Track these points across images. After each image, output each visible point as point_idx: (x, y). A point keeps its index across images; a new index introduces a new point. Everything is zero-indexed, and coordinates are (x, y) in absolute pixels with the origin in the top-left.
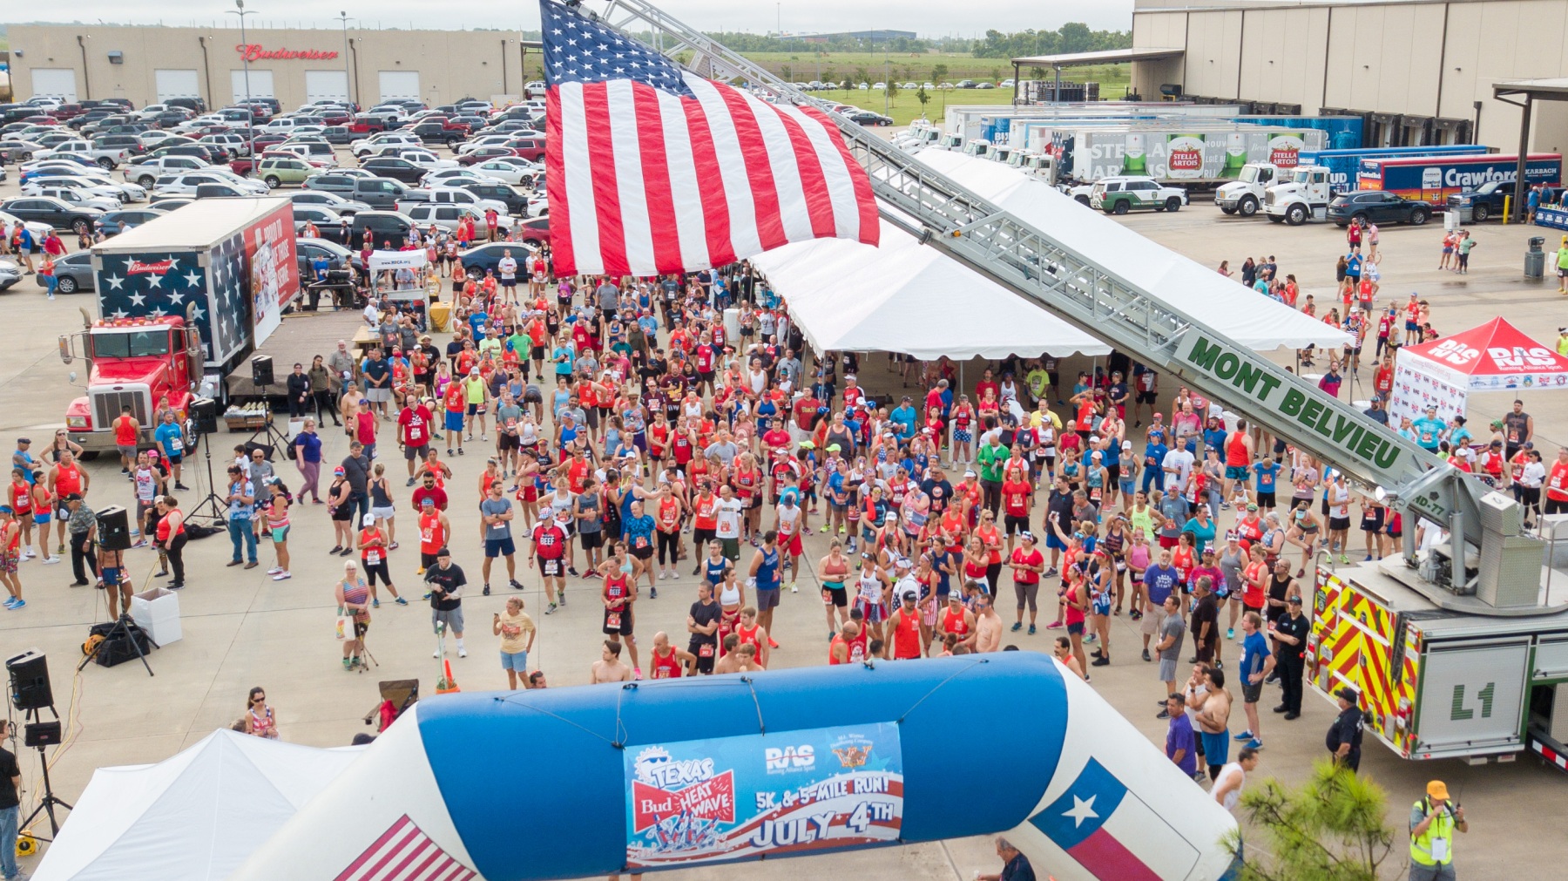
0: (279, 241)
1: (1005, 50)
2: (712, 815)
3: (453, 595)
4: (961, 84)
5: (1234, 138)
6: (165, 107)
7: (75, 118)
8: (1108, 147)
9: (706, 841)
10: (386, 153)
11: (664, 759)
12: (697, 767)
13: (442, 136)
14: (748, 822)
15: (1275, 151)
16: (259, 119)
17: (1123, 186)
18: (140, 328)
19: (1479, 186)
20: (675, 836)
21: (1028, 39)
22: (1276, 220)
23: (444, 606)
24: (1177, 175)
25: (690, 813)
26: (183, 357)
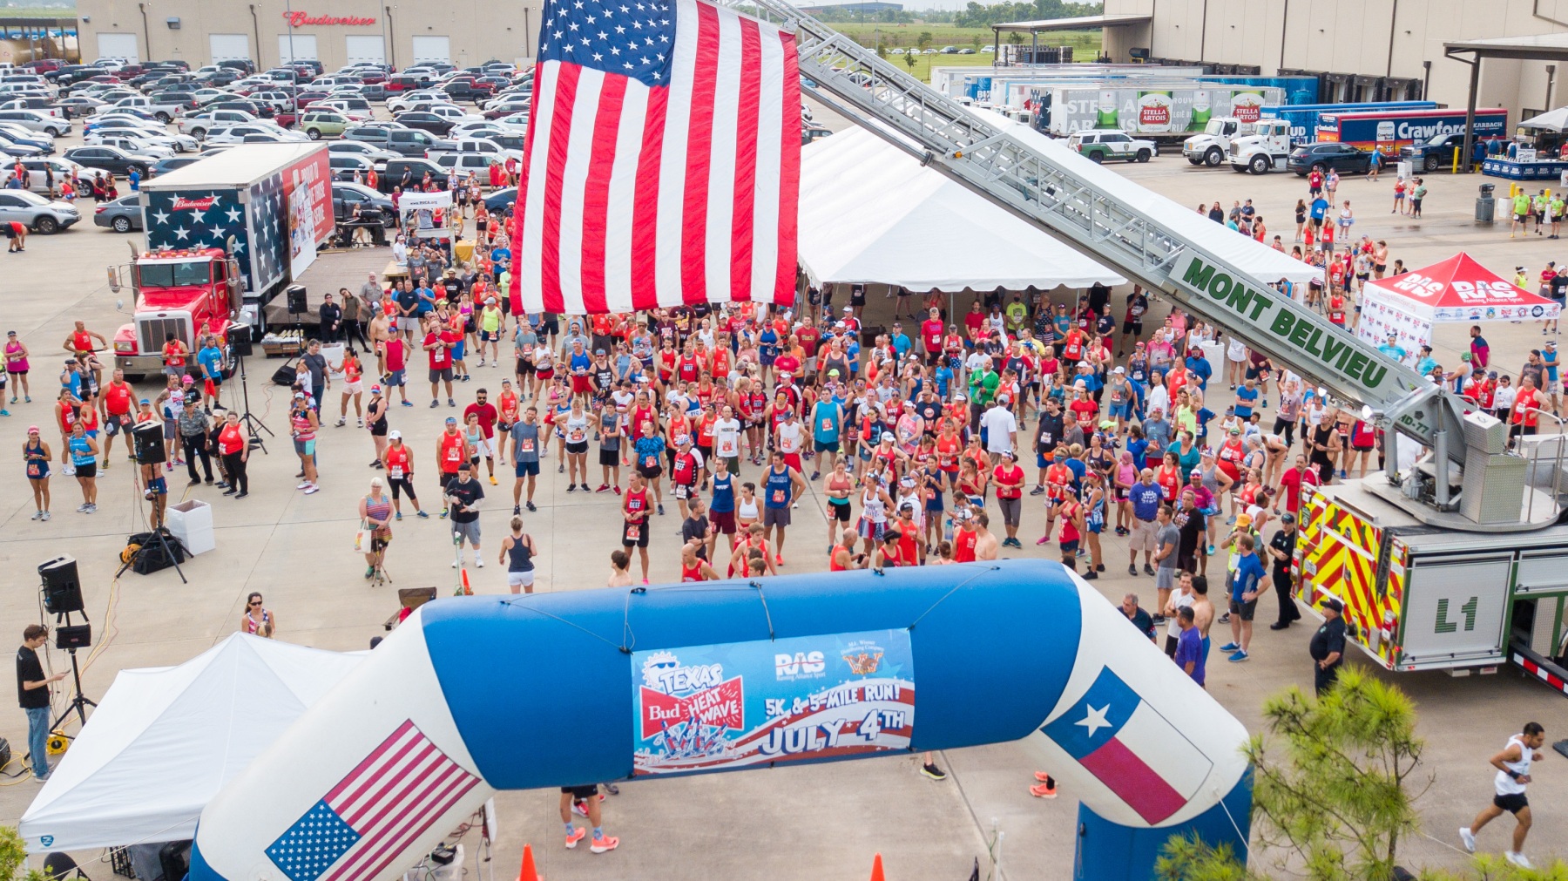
0: (316, 182)
1: (985, 20)
2: (721, 722)
3: (471, 508)
4: (945, 50)
5: (1200, 95)
6: (218, 68)
7: (136, 78)
8: (1083, 103)
9: (715, 748)
10: (417, 108)
11: (672, 665)
12: (705, 672)
13: (470, 94)
14: (757, 729)
15: (1238, 107)
16: (302, 78)
17: (1097, 139)
18: (185, 259)
19: (1430, 139)
20: (683, 743)
21: (1005, 10)
22: (1240, 169)
23: (463, 519)
24: (1147, 129)
25: (698, 720)
26: (223, 287)
